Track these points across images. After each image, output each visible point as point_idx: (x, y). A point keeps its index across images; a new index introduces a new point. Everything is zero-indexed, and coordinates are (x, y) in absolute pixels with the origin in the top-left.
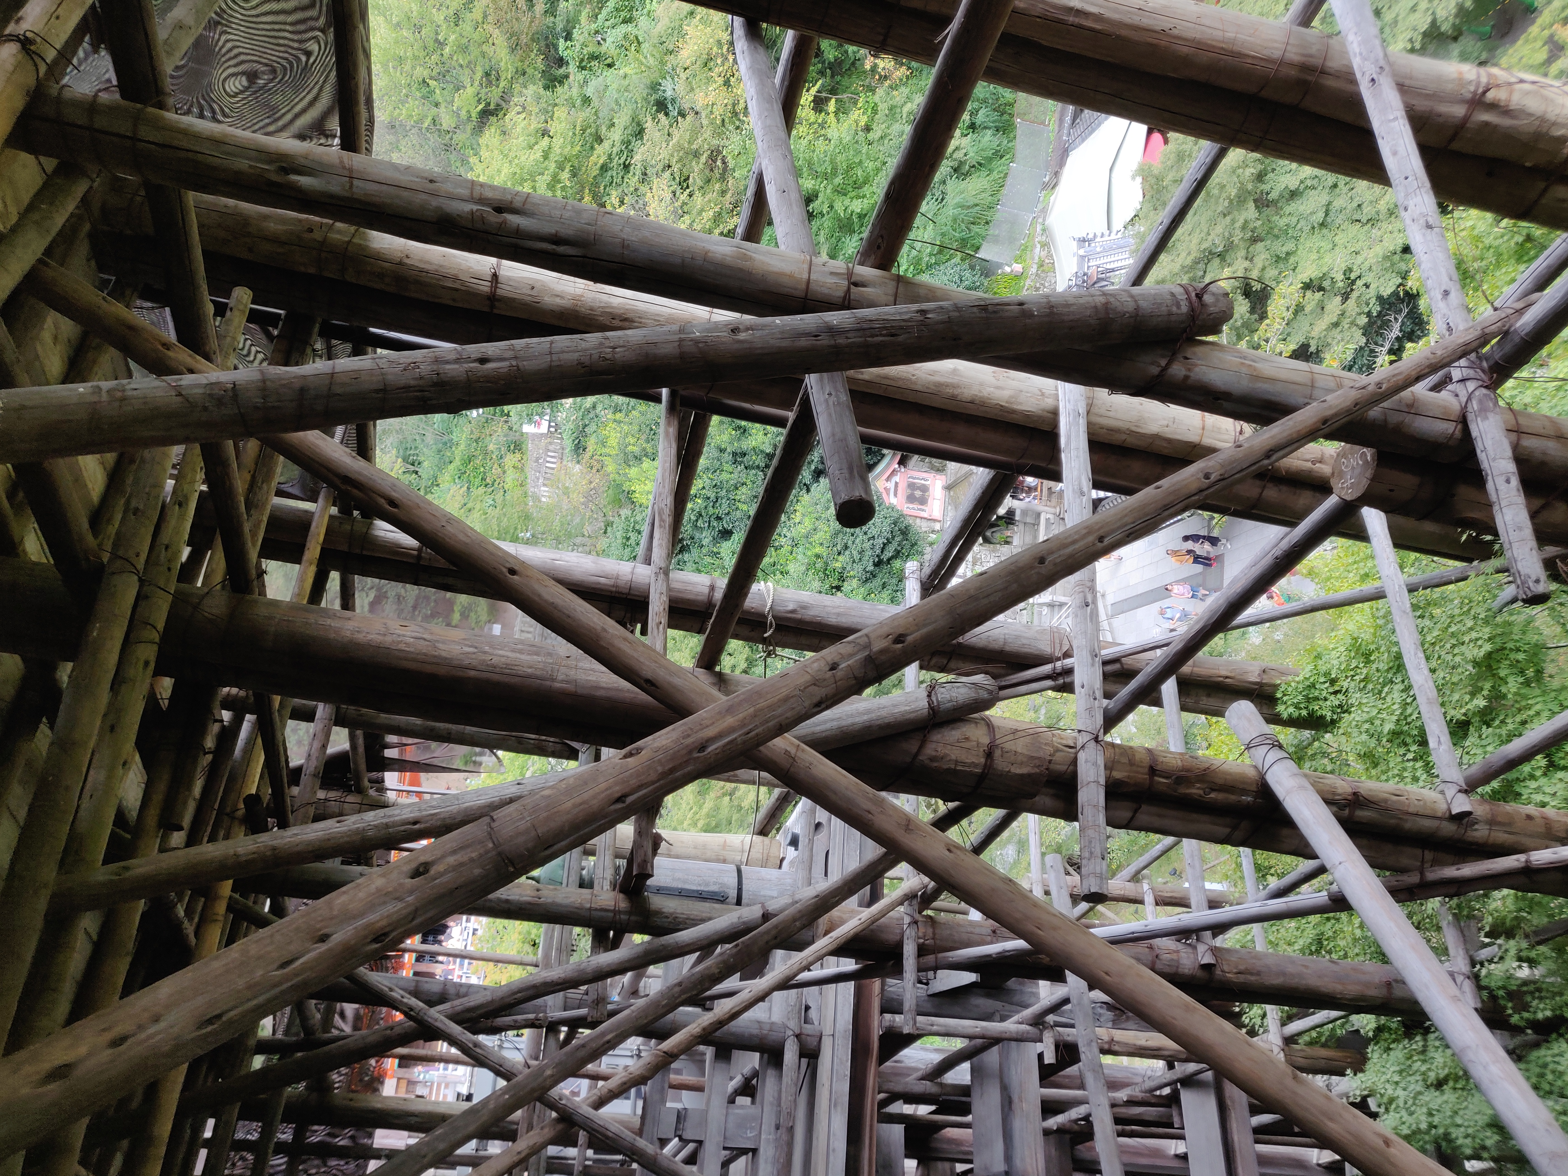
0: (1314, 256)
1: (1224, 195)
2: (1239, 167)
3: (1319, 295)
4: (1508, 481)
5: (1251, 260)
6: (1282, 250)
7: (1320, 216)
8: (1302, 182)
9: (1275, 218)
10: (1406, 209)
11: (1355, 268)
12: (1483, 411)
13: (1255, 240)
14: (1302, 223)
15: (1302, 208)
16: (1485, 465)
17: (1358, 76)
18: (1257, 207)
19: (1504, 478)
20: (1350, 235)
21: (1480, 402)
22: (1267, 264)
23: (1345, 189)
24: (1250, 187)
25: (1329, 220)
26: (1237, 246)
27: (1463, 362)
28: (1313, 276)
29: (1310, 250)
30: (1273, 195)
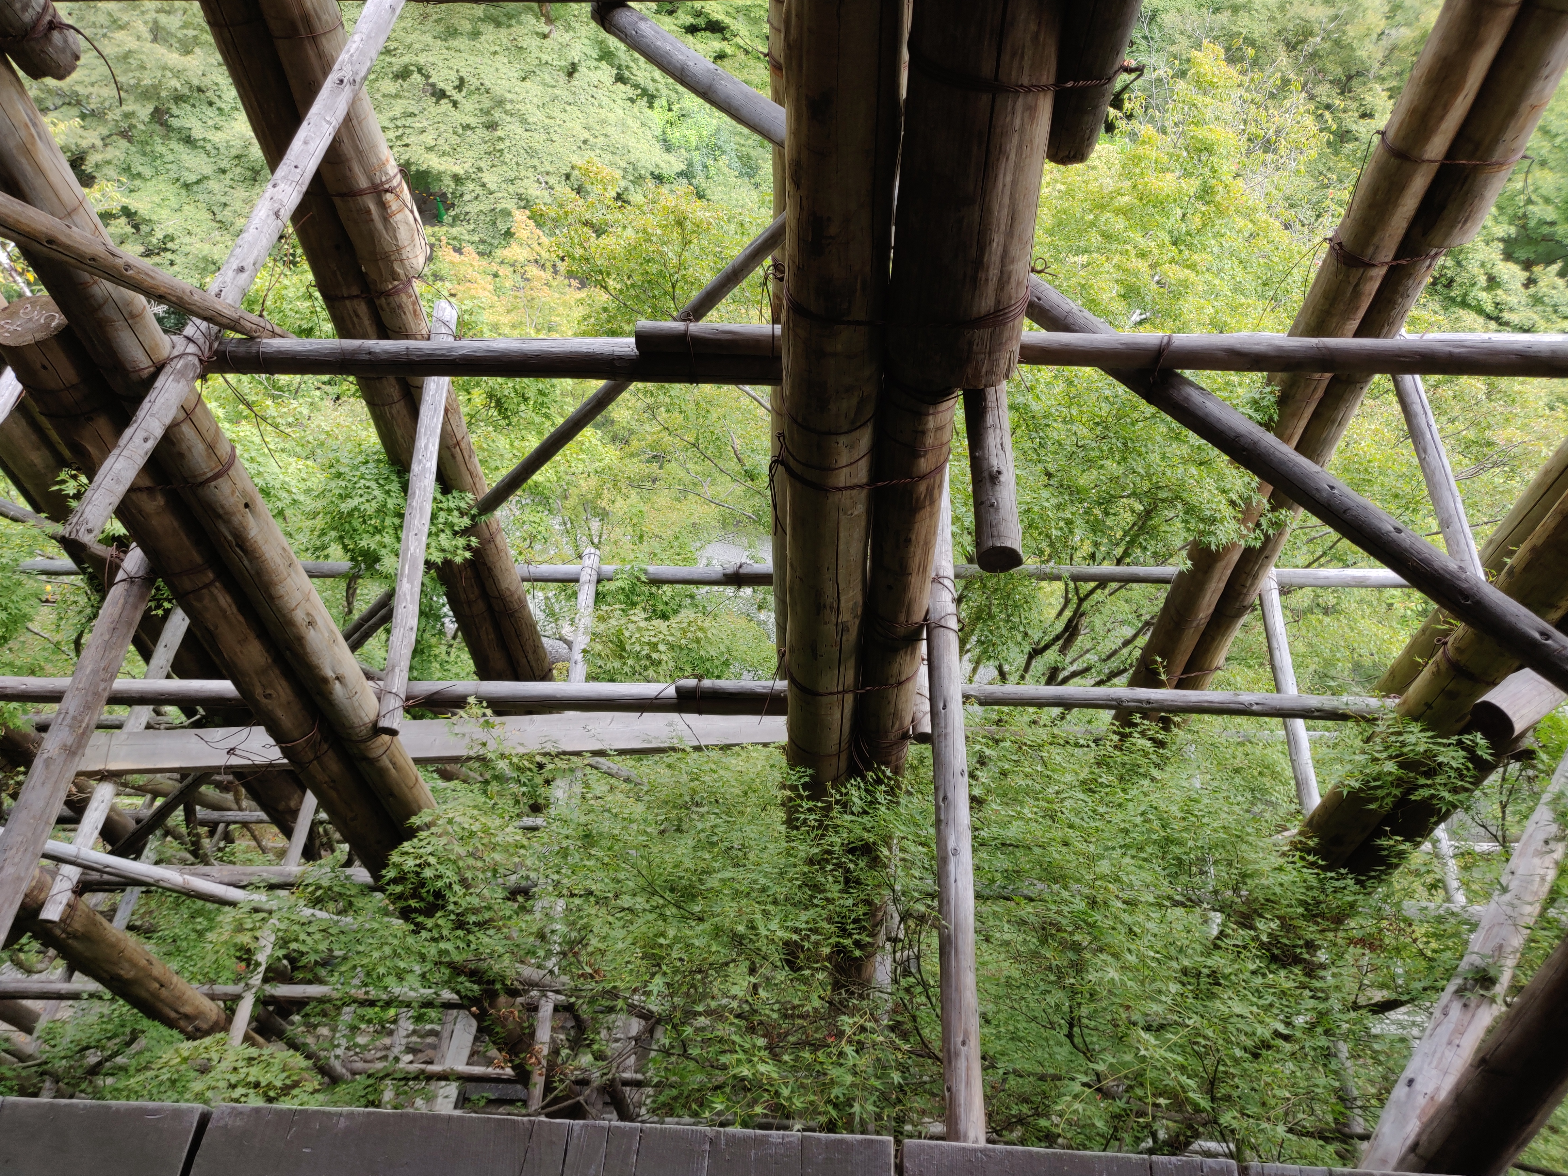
0: (157, 199)
1: (137, 74)
2: (171, 70)
3: (129, 229)
4: (146, 440)
5: (106, 145)
6: (137, 168)
7: (192, 178)
8: (204, 139)
9: (158, 140)
10: (275, 186)
11: (177, 241)
12: (181, 374)
13: (124, 134)
14: (174, 167)
15: (184, 157)
16: (141, 413)
17: (336, 67)
18: (152, 115)
19: (145, 435)
20: (198, 216)
21: (186, 366)
22: (115, 162)
23: (228, 182)
24: (164, 94)
25: (195, 188)
26: (106, 121)
27: (204, 325)
28: (141, 212)
29: (159, 192)
30: (175, 122)
